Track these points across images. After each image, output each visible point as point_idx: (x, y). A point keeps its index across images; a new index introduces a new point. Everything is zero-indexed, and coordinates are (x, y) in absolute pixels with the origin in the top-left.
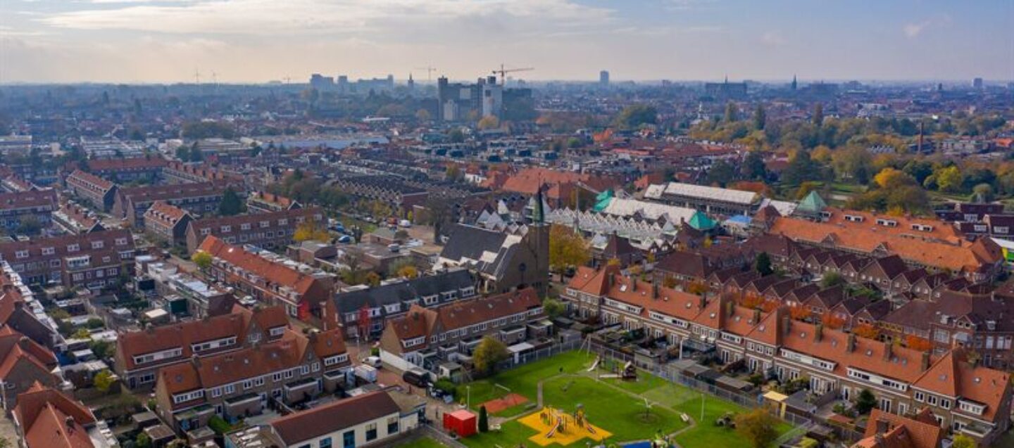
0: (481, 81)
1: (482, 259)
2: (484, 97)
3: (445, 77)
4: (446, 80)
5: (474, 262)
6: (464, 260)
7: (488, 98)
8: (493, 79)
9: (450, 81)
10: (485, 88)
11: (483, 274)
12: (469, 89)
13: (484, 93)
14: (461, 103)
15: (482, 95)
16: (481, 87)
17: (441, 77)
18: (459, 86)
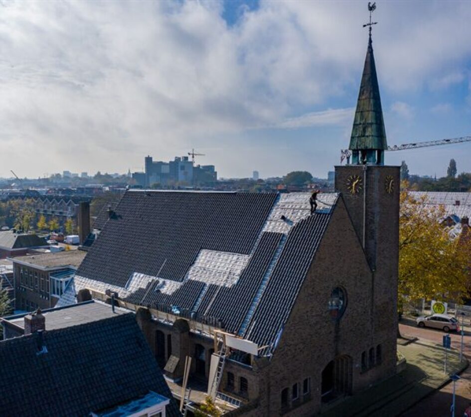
0: (178, 159)
1: (193, 275)
2: (179, 171)
3: (150, 156)
4: (151, 158)
5: (170, 287)
6: (139, 281)
7: (183, 171)
8: (186, 158)
9: (154, 160)
10: (180, 164)
11: (197, 328)
12: (168, 166)
13: (179, 168)
14: (163, 176)
15: (178, 169)
16: (178, 163)
17: (147, 156)
18: (161, 164)
